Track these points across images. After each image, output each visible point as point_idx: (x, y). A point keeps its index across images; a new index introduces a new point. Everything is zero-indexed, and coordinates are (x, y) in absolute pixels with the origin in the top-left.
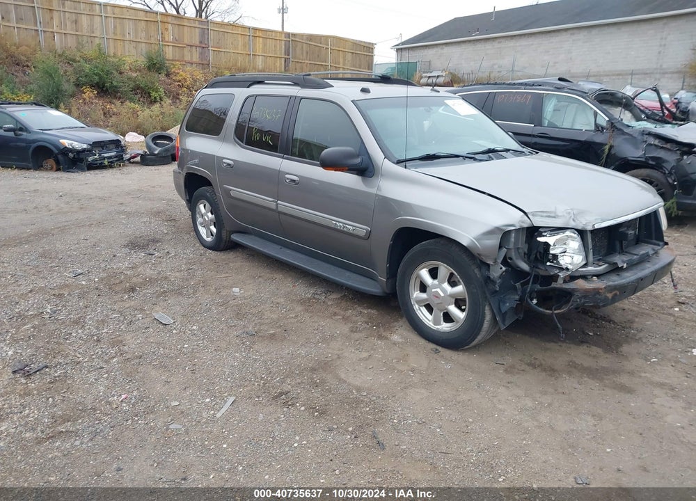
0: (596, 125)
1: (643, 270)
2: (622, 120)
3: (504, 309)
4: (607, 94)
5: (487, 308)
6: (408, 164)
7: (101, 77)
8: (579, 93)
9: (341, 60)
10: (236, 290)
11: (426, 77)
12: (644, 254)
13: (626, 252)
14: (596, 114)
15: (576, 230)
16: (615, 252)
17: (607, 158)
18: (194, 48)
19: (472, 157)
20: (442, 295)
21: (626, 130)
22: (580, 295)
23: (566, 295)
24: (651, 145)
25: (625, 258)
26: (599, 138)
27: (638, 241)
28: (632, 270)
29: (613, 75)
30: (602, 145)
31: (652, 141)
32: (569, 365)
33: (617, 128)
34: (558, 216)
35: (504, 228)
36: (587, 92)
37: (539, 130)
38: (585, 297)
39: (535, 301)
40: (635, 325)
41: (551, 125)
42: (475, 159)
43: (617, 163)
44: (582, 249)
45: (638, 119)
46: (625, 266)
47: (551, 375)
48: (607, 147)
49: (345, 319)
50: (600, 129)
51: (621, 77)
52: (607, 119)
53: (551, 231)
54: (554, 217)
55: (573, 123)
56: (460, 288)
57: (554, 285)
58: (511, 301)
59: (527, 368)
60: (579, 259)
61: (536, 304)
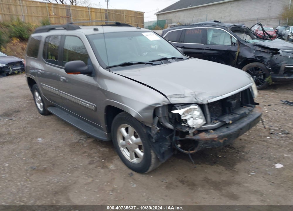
0: (232, 42)
1: (242, 123)
2: (245, 39)
3: (162, 151)
4: (237, 27)
5: (152, 151)
6: (111, 69)
7: (20, 33)
8: (223, 27)
9: (130, 20)
10: (40, 139)
11: (169, 26)
12: (243, 114)
13: (233, 113)
14: (231, 37)
15: (198, 104)
16: (227, 113)
17: (238, 58)
18: (64, 18)
19: (151, 63)
20: (131, 143)
21: (245, 44)
22: (203, 142)
23: (195, 142)
24: (257, 51)
25: (231, 117)
26: (233, 49)
27: (241, 105)
28: (236, 124)
29: (249, 21)
30: (235, 52)
31: (258, 48)
32: (204, 180)
33: (241, 43)
34: (186, 97)
35: (154, 105)
36: (227, 26)
37: (206, 46)
38: (206, 143)
39: (179, 146)
40: (246, 150)
41: (212, 43)
42: (152, 64)
43: (243, 60)
44: (202, 114)
45: (253, 38)
46: (231, 122)
47: (192, 189)
48: (237, 53)
49: (89, 155)
50: (234, 44)
51: (253, 21)
52: (237, 39)
53: (182, 106)
54: (184, 97)
55: (224, 42)
56: (139, 139)
57: (187, 137)
58: (165, 147)
59: (179, 184)
60: (200, 121)
61: (181, 148)
